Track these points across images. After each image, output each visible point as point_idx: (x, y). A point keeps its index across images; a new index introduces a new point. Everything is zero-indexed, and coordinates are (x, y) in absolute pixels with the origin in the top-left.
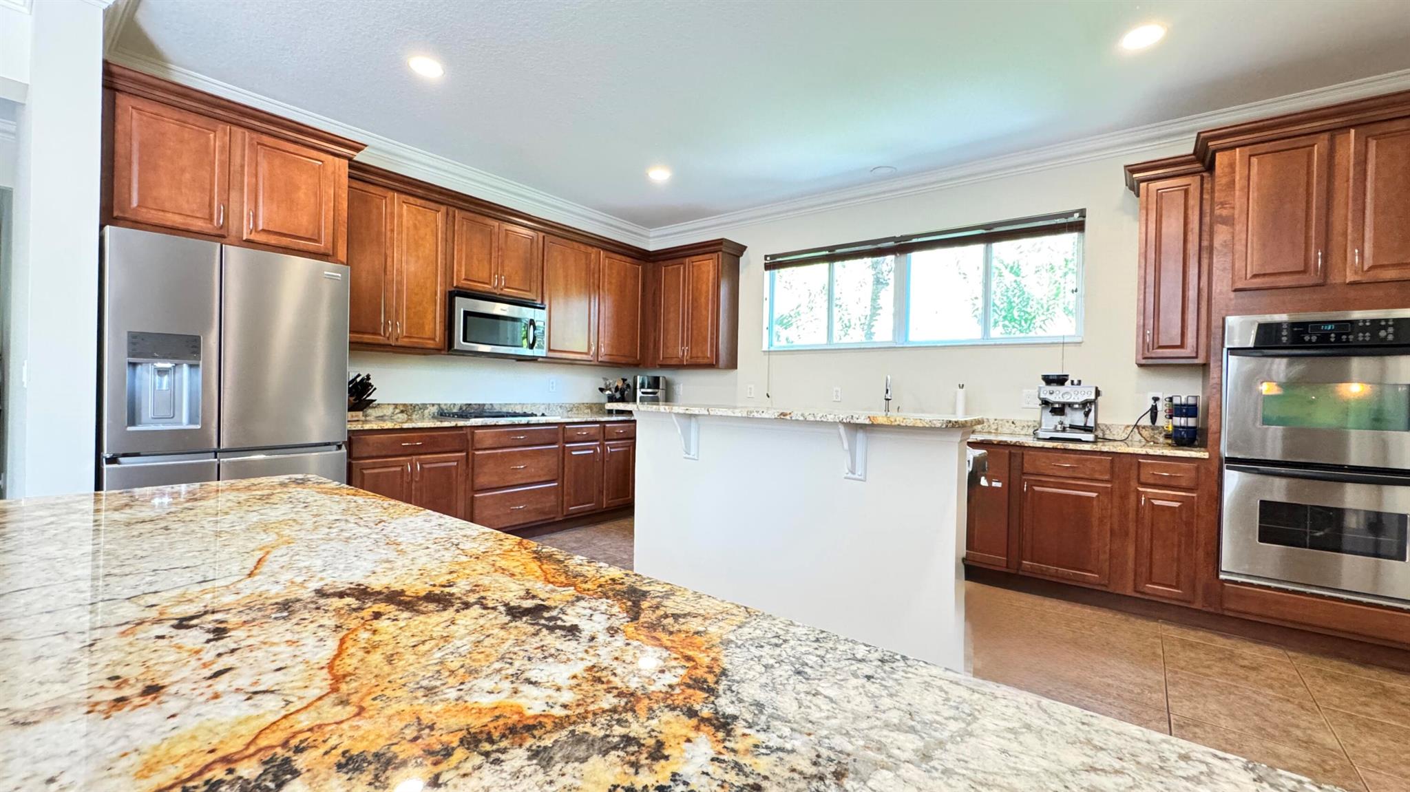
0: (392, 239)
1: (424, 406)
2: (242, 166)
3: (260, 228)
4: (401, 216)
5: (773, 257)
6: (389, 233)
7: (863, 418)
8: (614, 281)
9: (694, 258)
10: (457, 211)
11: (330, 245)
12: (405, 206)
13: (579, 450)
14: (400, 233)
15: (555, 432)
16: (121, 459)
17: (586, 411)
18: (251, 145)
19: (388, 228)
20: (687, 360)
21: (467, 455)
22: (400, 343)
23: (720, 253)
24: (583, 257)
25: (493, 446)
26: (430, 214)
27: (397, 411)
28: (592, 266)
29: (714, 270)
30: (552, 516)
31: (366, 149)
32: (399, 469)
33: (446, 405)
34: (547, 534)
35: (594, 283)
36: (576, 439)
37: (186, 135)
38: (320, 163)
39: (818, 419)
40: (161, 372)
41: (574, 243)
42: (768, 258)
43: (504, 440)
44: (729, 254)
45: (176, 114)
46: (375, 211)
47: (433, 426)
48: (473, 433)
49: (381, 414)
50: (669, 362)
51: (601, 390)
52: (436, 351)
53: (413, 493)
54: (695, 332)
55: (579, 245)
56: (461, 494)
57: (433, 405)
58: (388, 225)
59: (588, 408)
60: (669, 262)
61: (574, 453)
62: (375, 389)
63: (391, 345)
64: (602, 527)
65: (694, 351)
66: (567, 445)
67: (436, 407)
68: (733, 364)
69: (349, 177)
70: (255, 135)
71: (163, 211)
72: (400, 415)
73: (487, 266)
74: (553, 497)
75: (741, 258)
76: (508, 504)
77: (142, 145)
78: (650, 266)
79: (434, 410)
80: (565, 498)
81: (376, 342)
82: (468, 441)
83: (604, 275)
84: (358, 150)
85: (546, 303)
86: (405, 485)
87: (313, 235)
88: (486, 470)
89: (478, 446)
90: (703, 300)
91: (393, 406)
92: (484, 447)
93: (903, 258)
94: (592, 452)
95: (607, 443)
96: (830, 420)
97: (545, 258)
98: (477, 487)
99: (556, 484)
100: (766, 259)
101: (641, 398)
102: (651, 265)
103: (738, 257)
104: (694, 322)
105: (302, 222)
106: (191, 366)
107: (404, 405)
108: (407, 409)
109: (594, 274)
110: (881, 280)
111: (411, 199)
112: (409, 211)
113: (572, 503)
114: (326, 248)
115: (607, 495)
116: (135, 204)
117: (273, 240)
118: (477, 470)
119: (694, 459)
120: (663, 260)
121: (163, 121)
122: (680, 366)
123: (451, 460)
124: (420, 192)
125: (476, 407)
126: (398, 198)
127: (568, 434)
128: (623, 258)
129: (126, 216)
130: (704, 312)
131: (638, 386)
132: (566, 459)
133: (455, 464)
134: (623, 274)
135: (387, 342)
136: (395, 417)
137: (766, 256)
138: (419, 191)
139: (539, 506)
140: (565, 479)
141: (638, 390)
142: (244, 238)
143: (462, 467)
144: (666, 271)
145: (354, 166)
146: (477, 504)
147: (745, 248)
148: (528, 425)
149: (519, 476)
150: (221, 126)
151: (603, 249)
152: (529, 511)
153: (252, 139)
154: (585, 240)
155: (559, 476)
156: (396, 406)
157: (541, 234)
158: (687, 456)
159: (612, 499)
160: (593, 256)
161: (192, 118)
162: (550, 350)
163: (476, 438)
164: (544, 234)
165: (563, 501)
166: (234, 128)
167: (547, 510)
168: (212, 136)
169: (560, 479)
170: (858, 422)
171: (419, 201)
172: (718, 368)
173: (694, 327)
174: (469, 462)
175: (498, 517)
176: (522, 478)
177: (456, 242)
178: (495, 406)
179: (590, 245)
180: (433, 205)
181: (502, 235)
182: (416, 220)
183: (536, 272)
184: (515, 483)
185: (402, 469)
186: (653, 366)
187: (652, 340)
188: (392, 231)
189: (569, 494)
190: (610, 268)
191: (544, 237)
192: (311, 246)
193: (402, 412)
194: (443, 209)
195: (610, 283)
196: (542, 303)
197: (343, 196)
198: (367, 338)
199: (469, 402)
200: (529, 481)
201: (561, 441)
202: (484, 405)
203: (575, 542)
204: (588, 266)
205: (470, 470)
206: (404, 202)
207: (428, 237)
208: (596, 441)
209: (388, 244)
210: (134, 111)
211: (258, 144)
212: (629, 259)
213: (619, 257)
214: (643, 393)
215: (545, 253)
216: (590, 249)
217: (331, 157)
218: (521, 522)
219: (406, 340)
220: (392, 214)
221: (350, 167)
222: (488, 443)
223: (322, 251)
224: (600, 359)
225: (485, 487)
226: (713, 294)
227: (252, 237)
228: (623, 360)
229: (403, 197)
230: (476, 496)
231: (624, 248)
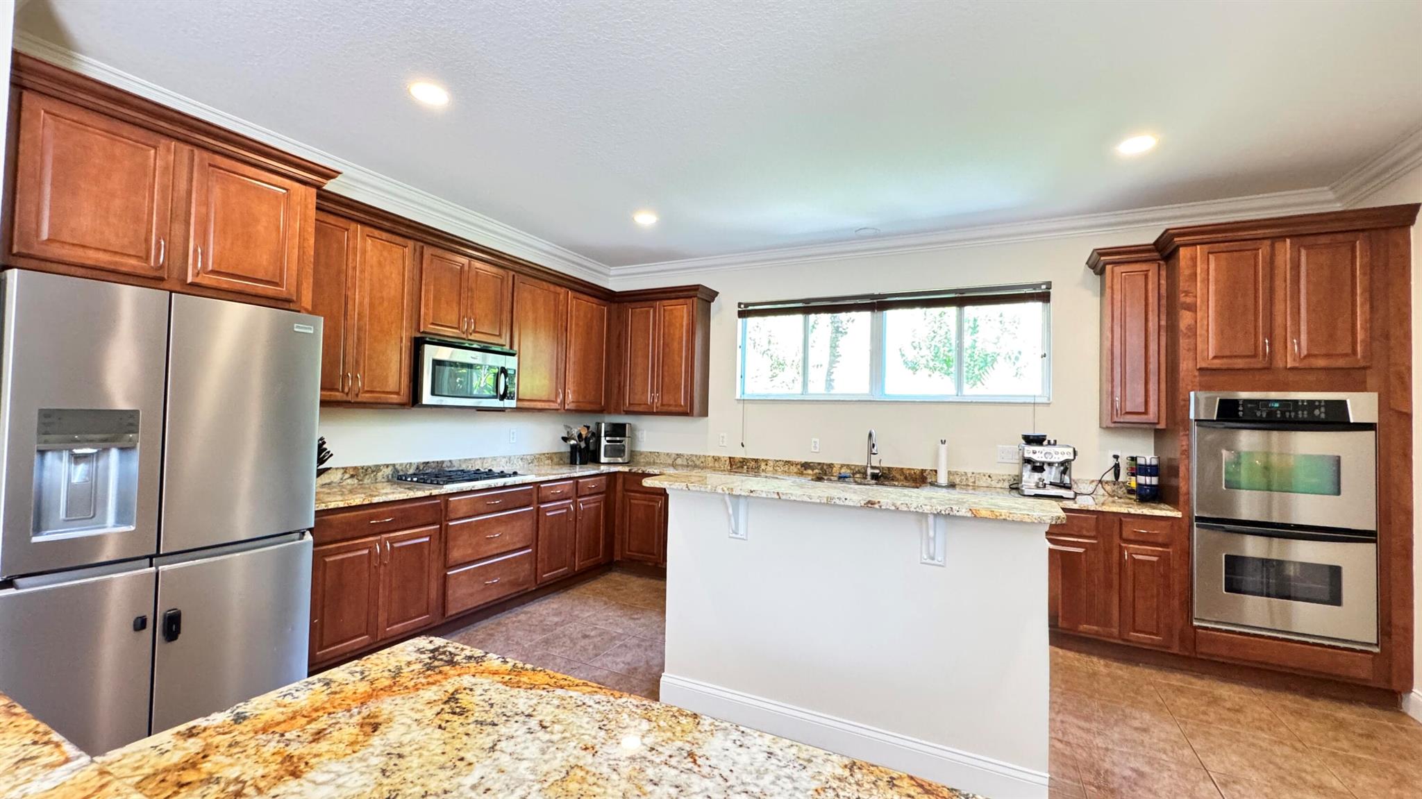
0: (354, 277)
1: (377, 469)
2: (189, 193)
3: (210, 268)
4: (364, 252)
5: (747, 305)
6: (350, 272)
7: (964, 510)
8: (581, 323)
9: (666, 302)
10: (425, 248)
11: (293, 289)
12: (369, 241)
13: (551, 509)
14: (362, 271)
15: (529, 493)
16: (19, 581)
17: (547, 462)
18: (202, 166)
19: (350, 266)
20: (657, 407)
21: (441, 527)
22: (359, 399)
23: (695, 299)
24: (552, 297)
25: (467, 515)
26: (398, 251)
27: (347, 476)
28: (560, 308)
29: (689, 316)
30: (525, 587)
31: (340, 175)
32: (366, 552)
33: (401, 465)
34: (518, 606)
35: (562, 326)
36: (552, 497)
37: (118, 151)
38: (284, 191)
39: (912, 509)
40: (78, 459)
41: (544, 283)
42: (742, 306)
43: (481, 507)
44: (703, 299)
45: (103, 123)
46: (335, 246)
47: (405, 498)
48: (447, 502)
50: (636, 409)
51: (565, 439)
52: (402, 405)
53: (382, 577)
54: (666, 379)
55: (549, 285)
56: (434, 572)
57: (387, 466)
58: (350, 260)
59: (548, 458)
60: (638, 305)
61: (548, 514)
62: (332, 455)
63: (350, 402)
64: (574, 592)
65: (666, 398)
66: (542, 506)
67: (390, 468)
68: (704, 413)
69: (318, 208)
70: (206, 155)
71: (83, 246)
72: (349, 481)
73: (456, 309)
74: (527, 566)
75: (712, 304)
76: (481, 578)
77: (59, 160)
78: (614, 306)
79: (389, 471)
80: (539, 566)
81: (332, 399)
82: (441, 510)
83: (571, 316)
84: (329, 177)
85: (516, 348)
86: (373, 570)
87: (274, 275)
88: (460, 542)
89: (452, 516)
90: (676, 345)
91: (342, 471)
92: (458, 516)
93: (878, 314)
94: (565, 511)
95: (579, 500)
96: (926, 511)
97: (515, 298)
98: (451, 562)
99: (530, 550)
100: (739, 307)
101: (606, 446)
102: (616, 305)
103: (710, 302)
104: (666, 368)
105: (261, 261)
106: (122, 449)
107: (355, 468)
108: (357, 473)
109: (562, 316)
111: (377, 233)
112: (374, 246)
113: (546, 570)
114: (289, 293)
115: (579, 557)
116: (45, 235)
117: (225, 282)
118: (451, 544)
119: (743, 539)
120: (630, 302)
121: (87, 131)
122: (649, 412)
123: (420, 536)
124: (387, 224)
125: (434, 465)
126: (362, 232)
127: (543, 494)
128: (591, 299)
129: (31, 252)
130: (677, 358)
131: (603, 434)
132: (540, 522)
133: (427, 539)
134: (589, 316)
135: (345, 398)
136: (344, 483)
137: (740, 304)
138: (385, 223)
139: (512, 578)
140: (540, 543)
141: (603, 439)
142: (189, 280)
143: (434, 546)
144: (634, 314)
145: (323, 196)
146: (451, 583)
147: (717, 293)
148: (504, 487)
149: (494, 545)
150: (164, 141)
151: (571, 289)
152: (502, 585)
153: (202, 160)
154: (545, 276)
155: (535, 541)
156: (345, 470)
157: (511, 273)
158: (734, 535)
159: (583, 561)
160: (561, 297)
161: (126, 129)
162: (519, 400)
163: (451, 506)
164: (514, 273)
165: (536, 569)
166: (181, 145)
167: (521, 580)
168: (152, 152)
169: (534, 544)
170: (958, 514)
171: (385, 235)
172: (692, 416)
173: (666, 374)
174: (444, 538)
175: (472, 595)
176: (497, 548)
177: (423, 282)
178: (454, 463)
179: (559, 285)
180: (399, 240)
181: (473, 273)
182: (381, 255)
183: (506, 316)
184: (489, 554)
185: (370, 552)
186: (617, 411)
187: (617, 385)
188: (354, 268)
189: (543, 560)
190: (578, 310)
191: (514, 276)
192: (270, 290)
193: (352, 476)
194: (411, 243)
195: (577, 325)
196: (511, 347)
197: (310, 230)
198: (338, 396)
199: (427, 461)
200: (503, 550)
201: (535, 502)
202: (443, 462)
203: (555, 615)
204: (556, 306)
205: (443, 544)
206: (368, 236)
207: (393, 276)
208: (569, 498)
209: (349, 284)
210: (48, 118)
211: (210, 165)
212: (595, 300)
213: (586, 297)
214: (608, 441)
215: (515, 294)
216: (558, 289)
217: (297, 185)
218: (495, 598)
219: (367, 395)
220: (355, 248)
221: (319, 196)
222: (463, 510)
223: (285, 296)
224: (567, 407)
225: (460, 562)
226: (687, 341)
227: (198, 280)
228: (589, 407)
229: (368, 230)
230: (449, 573)
231: (591, 288)
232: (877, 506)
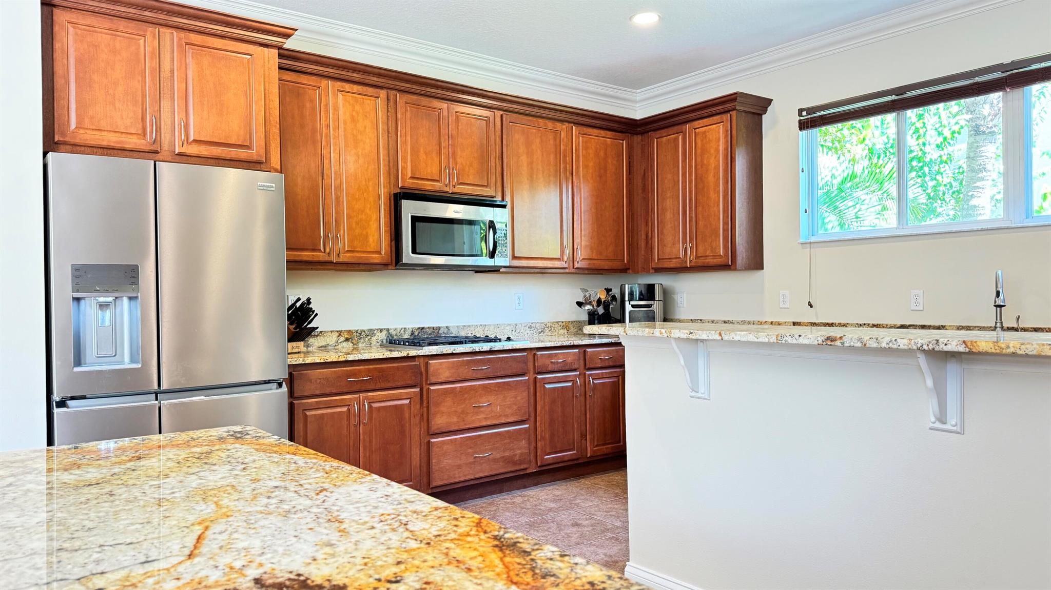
0: (328, 136)
1: (371, 333)
2: (172, 71)
3: (192, 139)
4: (336, 109)
5: (810, 110)
6: (324, 129)
7: (954, 343)
8: (591, 164)
9: (696, 124)
10: (398, 95)
11: (262, 152)
12: (340, 96)
13: (553, 383)
14: (337, 128)
15: (524, 361)
16: (69, 403)
17: (562, 332)
18: (179, 46)
19: (323, 123)
20: (691, 261)
21: (421, 390)
22: (341, 259)
23: (734, 113)
24: (551, 136)
25: (450, 379)
26: (369, 102)
27: (342, 339)
28: (562, 147)
29: (726, 136)
30: (522, 467)
31: (296, 33)
32: (345, 409)
33: (395, 330)
34: (518, 489)
35: (565, 168)
36: (550, 368)
37: (118, 45)
38: (249, 57)
39: (884, 345)
40: (103, 306)
41: (540, 120)
42: (804, 113)
43: (465, 372)
44: (746, 112)
45: (105, 23)
46: (308, 105)
47: (381, 357)
48: (427, 364)
49: (324, 344)
50: (667, 265)
51: (580, 304)
52: (384, 266)
53: (362, 437)
54: (701, 223)
55: (547, 121)
56: (415, 438)
57: (381, 331)
58: (323, 119)
59: (563, 327)
60: (664, 133)
61: (547, 386)
62: (316, 315)
63: (331, 262)
64: (586, 482)
65: (701, 249)
66: (539, 377)
67: (384, 332)
68: (756, 263)
69: (280, 68)
70: (183, 35)
71: (99, 130)
72: (345, 344)
73: (436, 160)
74: (524, 443)
75: (764, 116)
76: (470, 450)
77: (79, 61)
78: (637, 139)
79: (383, 336)
80: (539, 444)
81: (316, 259)
82: (421, 374)
83: (578, 157)
84: (287, 36)
85: (508, 199)
86: (352, 428)
87: (245, 140)
88: (443, 409)
89: (433, 380)
90: (711, 178)
91: (337, 334)
92: (440, 380)
93: (1016, 94)
94: (570, 384)
95: (588, 373)
96: (902, 347)
97: (504, 142)
98: (434, 428)
99: (527, 426)
100: (800, 115)
101: (630, 312)
102: (640, 137)
103: (761, 115)
104: (700, 209)
105: (232, 130)
106: (130, 298)
107: (349, 332)
108: (351, 337)
109: (565, 156)
110: (982, 129)
111: (347, 87)
112: (345, 100)
113: (548, 451)
114: (258, 155)
115: (592, 440)
116: (73, 126)
117: (204, 151)
118: (433, 409)
119: (704, 399)
120: (655, 130)
121: (96, 32)
122: (682, 269)
123: (402, 398)
124: (356, 76)
125: (430, 331)
126: (333, 86)
127: (539, 363)
128: (602, 132)
129: (67, 139)
130: (713, 195)
131: (627, 299)
132: (538, 394)
133: (407, 402)
134: (602, 154)
135: (327, 259)
136: (340, 347)
137: (800, 111)
138: (355, 75)
139: (507, 454)
140: (538, 418)
141: (627, 303)
142: (177, 152)
143: (416, 408)
144: (659, 143)
145: (284, 54)
146: (435, 451)
147: (769, 102)
148: (491, 352)
149: (482, 416)
150: (150, 29)
151: (574, 123)
152: (495, 461)
153: (180, 39)
154: (552, 114)
155: (531, 416)
156: (340, 333)
157: (498, 113)
158: (694, 394)
159: (597, 446)
160: (563, 134)
161: (122, 25)
162: (514, 258)
163: (431, 369)
164: (502, 112)
165: (536, 448)
166: (163, 30)
167: (517, 458)
168: (142, 41)
169: (532, 419)
170: (946, 349)
171: (356, 88)
172: (735, 269)
173: (700, 216)
174: (424, 398)
175: (459, 467)
176: (486, 418)
177: (399, 134)
178: (451, 329)
179: (562, 121)
180: (370, 91)
181: (452, 119)
182: (353, 110)
183: (494, 162)
184: (478, 425)
185: (349, 410)
186: (648, 269)
187: (643, 237)
188: (328, 126)
189: (543, 438)
190: (586, 148)
191: (502, 116)
192: (242, 154)
193: (347, 340)
194: (383, 93)
195: (586, 167)
196: (503, 200)
197: (274, 91)
198: (306, 255)
199: (422, 326)
200: (494, 422)
201: (532, 370)
202: (439, 328)
203: (553, 501)
204: (557, 147)
205: (425, 409)
206: (339, 91)
207: (367, 130)
208: (575, 370)
209: (324, 143)
210: (69, 25)
211: (187, 44)
212: (609, 134)
213: (596, 131)
214: (633, 306)
215: (504, 137)
216: (559, 126)
217: (259, 49)
218: (486, 474)
219: (348, 255)
220: (327, 105)
221: (281, 56)
222: (445, 375)
223: (255, 158)
224: (576, 265)
225: (444, 430)
226: (725, 171)
227: (183, 150)
228: (606, 265)
229: (339, 84)
230: (432, 440)
231: (603, 119)
232: (838, 343)
